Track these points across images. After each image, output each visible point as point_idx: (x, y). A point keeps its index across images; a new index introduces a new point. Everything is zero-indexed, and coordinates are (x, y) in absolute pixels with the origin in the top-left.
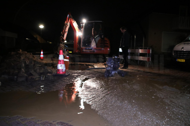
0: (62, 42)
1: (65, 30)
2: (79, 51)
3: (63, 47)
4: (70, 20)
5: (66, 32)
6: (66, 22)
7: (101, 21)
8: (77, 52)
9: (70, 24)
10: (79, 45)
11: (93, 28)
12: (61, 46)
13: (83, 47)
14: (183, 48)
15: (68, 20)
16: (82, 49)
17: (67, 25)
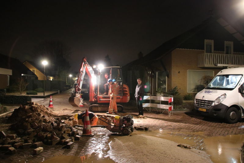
0: (78, 92)
1: (80, 79)
2: (96, 100)
3: (79, 97)
4: (85, 67)
5: (82, 80)
6: (81, 70)
7: (119, 67)
8: (93, 100)
9: (86, 72)
10: (96, 93)
11: (111, 75)
12: (77, 97)
13: (100, 96)
14: (204, 97)
15: (84, 66)
16: (99, 98)
17: (83, 72)
